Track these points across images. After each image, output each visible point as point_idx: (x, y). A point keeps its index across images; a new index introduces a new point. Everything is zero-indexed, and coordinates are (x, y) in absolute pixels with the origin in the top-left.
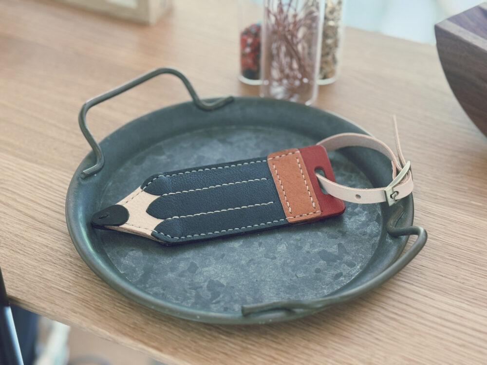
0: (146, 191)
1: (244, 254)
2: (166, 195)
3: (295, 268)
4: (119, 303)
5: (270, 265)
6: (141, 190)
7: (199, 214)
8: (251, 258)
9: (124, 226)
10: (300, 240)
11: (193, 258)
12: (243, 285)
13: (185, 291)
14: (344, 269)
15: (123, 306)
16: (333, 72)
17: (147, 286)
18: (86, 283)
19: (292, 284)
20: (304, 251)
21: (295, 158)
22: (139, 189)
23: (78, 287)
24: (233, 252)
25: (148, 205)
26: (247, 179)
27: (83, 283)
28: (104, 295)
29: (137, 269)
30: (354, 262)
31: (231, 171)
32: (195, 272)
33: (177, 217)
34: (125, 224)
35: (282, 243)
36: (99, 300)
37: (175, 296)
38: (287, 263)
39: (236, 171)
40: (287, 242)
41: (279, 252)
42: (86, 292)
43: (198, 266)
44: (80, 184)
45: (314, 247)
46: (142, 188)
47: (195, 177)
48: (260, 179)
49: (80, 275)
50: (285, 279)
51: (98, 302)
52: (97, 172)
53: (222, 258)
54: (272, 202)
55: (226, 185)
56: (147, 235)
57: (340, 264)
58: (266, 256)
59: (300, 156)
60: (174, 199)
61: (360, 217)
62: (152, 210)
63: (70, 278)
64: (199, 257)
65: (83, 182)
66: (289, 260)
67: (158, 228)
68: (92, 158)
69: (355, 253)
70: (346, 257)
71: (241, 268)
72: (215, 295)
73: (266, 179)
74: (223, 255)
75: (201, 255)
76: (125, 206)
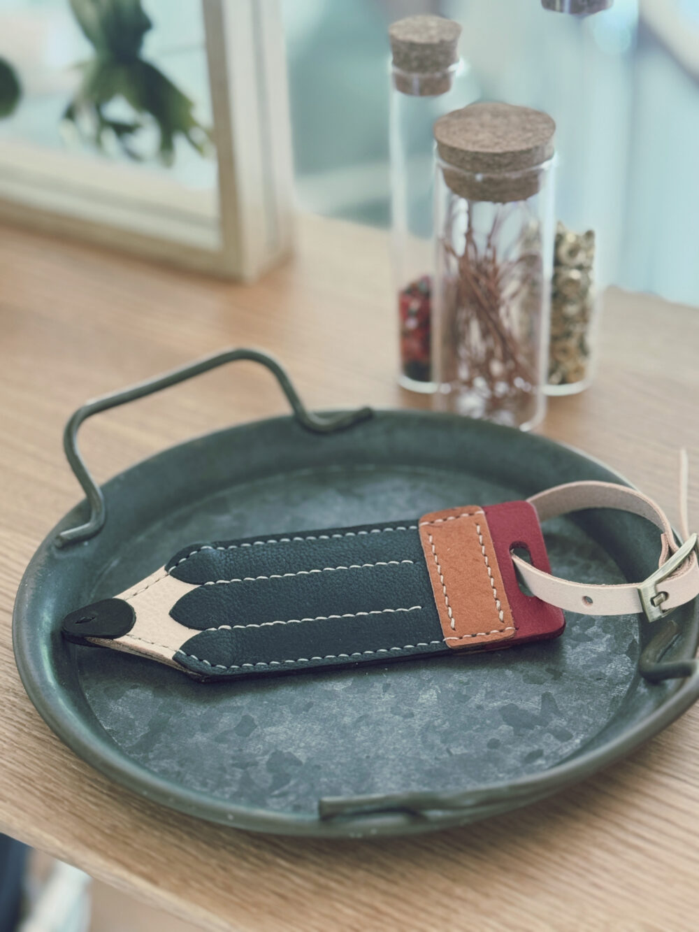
0: (175, 575)
1: (351, 705)
2: (211, 583)
3: (447, 737)
4: (91, 786)
5: (400, 729)
6: (165, 573)
7: (271, 624)
8: (362, 713)
9: (124, 639)
10: (467, 683)
11: (249, 708)
13: (223, 769)
14: (547, 744)
15: (97, 793)
16: (579, 372)
17: (151, 756)
18: (34, 744)
20: (473, 705)
21: (475, 525)
22: (161, 571)
23: (18, 751)
24: (330, 699)
25: (174, 602)
26: (375, 560)
27: (29, 745)
28: (63, 769)
29: (137, 723)
30: (570, 731)
31: (345, 545)
32: (247, 735)
33: (228, 627)
34: (125, 636)
35: (430, 688)
36: (53, 779)
37: (201, 779)
38: (435, 727)
39: (355, 545)
40: (440, 687)
41: (422, 704)
42: (31, 762)
43: (257, 723)
44: (51, 559)
45: (493, 697)
46: (167, 569)
47: (272, 552)
48: (400, 562)
49: (26, 730)
50: (424, 757)
51: (50, 781)
52: (88, 537)
53: (307, 711)
54: (419, 607)
55: (330, 569)
56: (165, 659)
58: (395, 711)
59: (484, 520)
60: (225, 592)
61: (596, 644)
62: (181, 613)
64: (260, 705)
65: (57, 555)
66: (439, 721)
67: (188, 647)
68: (82, 512)
69: (575, 714)
71: (342, 731)
72: (282, 779)
73: (411, 562)
74: (310, 705)
75: (265, 702)
76: (130, 602)
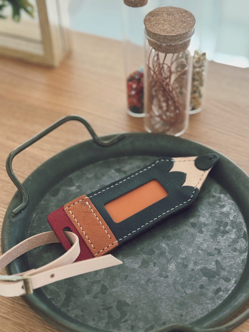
12: (144, 303)
19: (182, 300)
57: (219, 279)
63: (9, 304)
70: (223, 273)
